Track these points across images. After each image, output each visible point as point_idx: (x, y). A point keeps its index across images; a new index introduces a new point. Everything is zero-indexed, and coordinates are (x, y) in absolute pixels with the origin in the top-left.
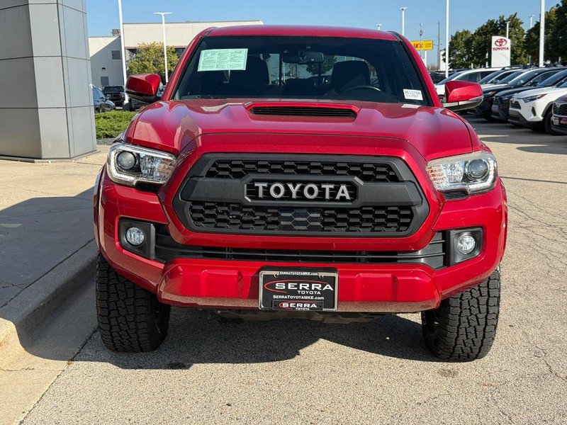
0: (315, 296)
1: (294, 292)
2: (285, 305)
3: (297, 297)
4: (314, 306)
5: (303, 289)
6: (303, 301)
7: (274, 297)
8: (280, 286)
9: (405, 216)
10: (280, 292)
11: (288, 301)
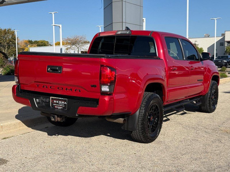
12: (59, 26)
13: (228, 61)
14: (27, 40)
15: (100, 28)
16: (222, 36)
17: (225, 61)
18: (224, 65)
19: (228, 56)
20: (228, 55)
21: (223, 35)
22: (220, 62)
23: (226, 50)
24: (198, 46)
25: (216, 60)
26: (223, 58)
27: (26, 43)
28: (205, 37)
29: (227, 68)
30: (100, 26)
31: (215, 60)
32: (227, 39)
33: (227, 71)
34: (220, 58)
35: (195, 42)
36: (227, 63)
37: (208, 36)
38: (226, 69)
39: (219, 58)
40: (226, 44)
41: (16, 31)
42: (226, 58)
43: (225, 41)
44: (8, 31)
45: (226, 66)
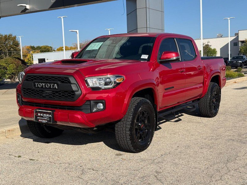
0: (47, 118)
1: (42, 117)
2: (40, 120)
3: (43, 118)
4: (47, 121)
5: (45, 116)
6: (44, 120)
7: (38, 118)
8: (39, 114)
9: (72, 95)
10: (39, 116)
11: (41, 119)
12: (76, 32)
13: (243, 61)
14: (29, 46)
15: (109, 31)
16: (235, 36)
17: (240, 62)
18: (239, 66)
19: (242, 57)
20: (243, 55)
21: (237, 35)
22: (235, 63)
23: (240, 50)
24: (211, 47)
25: (231, 61)
26: (238, 58)
27: (28, 50)
28: (218, 37)
29: (243, 68)
30: (109, 29)
31: (229, 60)
32: (241, 39)
33: (243, 72)
34: (235, 59)
35: (208, 42)
36: (242, 63)
37: (221, 36)
38: (242, 70)
39: (233, 58)
40: (240, 44)
41: (20, 37)
42: (242, 58)
43: (239, 41)
44: (8, 36)
45: (241, 66)
